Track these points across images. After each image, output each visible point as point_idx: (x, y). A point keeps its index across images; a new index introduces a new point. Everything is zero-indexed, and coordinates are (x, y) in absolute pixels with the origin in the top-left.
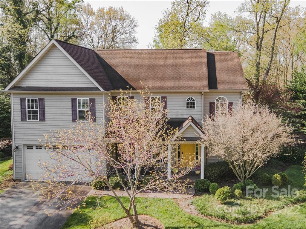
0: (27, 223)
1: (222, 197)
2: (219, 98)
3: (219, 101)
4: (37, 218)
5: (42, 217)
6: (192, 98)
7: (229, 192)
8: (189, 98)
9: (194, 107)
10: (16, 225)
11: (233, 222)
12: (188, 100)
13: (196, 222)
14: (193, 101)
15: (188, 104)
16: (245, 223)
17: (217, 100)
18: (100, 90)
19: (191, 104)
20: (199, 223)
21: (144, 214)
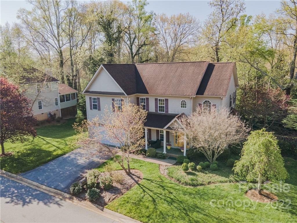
0: (84, 163)
1: (184, 168)
2: (206, 101)
3: (205, 103)
4: (89, 161)
5: (91, 161)
6: (184, 101)
7: (193, 167)
8: (183, 101)
9: (186, 107)
10: (80, 162)
11: (183, 184)
12: (182, 102)
13: (161, 179)
14: (185, 102)
15: (182, 104)
16: (190, 186)
17: (204, 102)
18: (125, 95)
19: (183, 105)
20: (162, 180)
21: (138, 170)
